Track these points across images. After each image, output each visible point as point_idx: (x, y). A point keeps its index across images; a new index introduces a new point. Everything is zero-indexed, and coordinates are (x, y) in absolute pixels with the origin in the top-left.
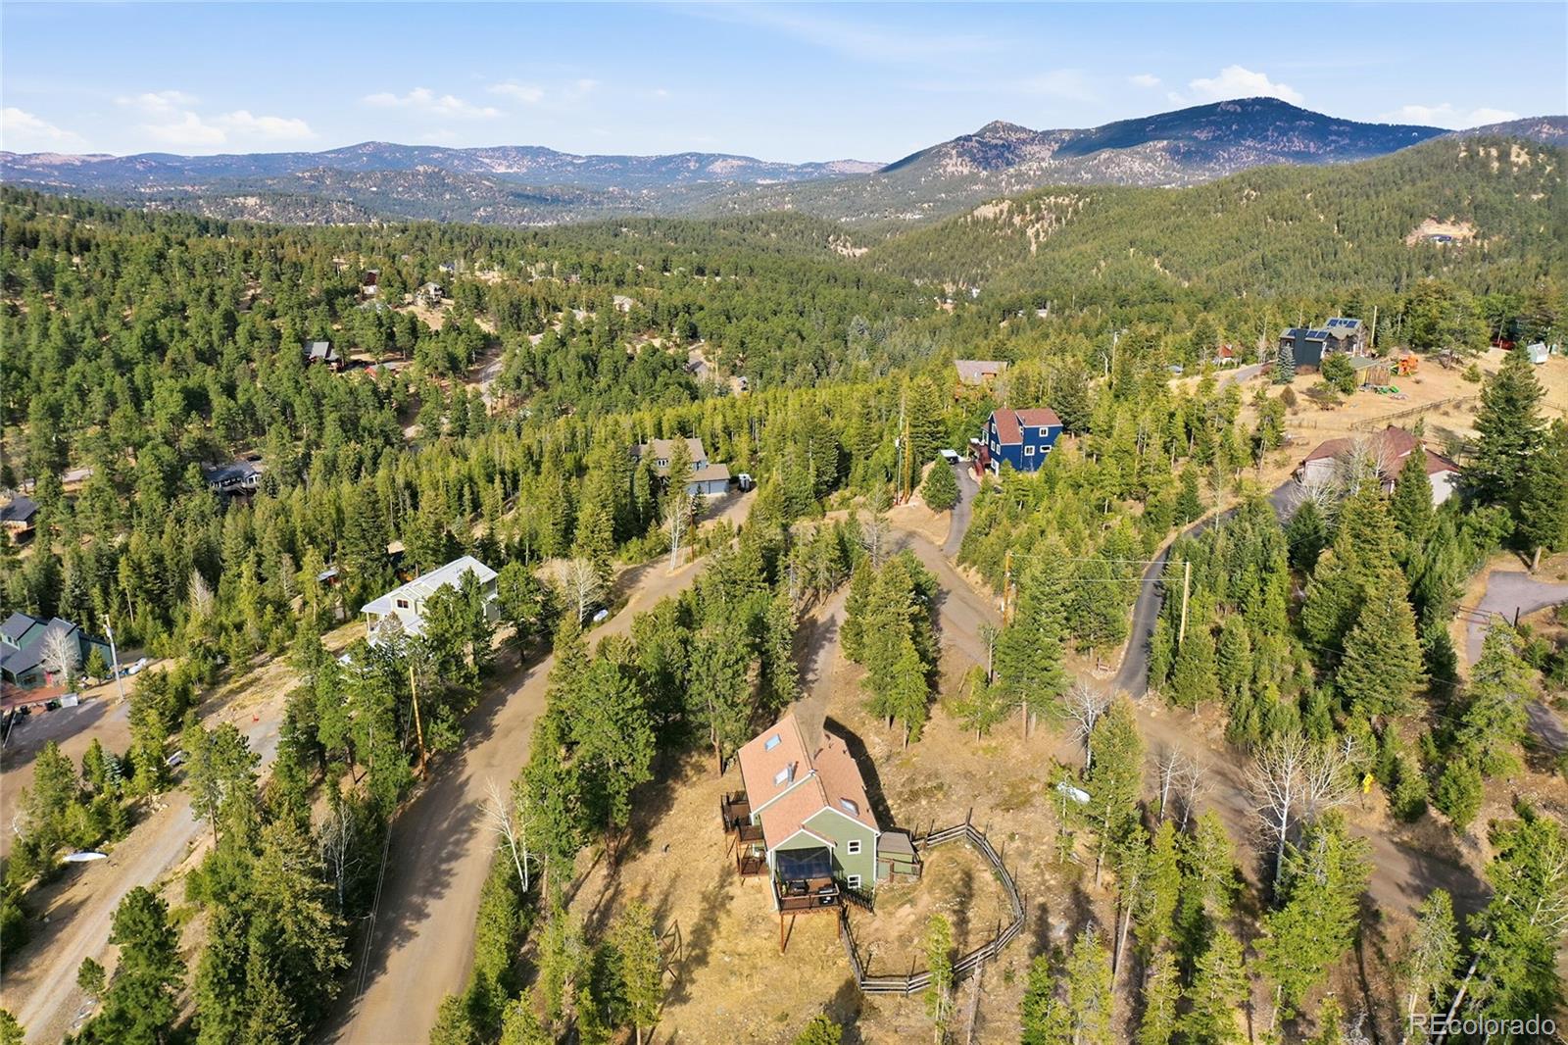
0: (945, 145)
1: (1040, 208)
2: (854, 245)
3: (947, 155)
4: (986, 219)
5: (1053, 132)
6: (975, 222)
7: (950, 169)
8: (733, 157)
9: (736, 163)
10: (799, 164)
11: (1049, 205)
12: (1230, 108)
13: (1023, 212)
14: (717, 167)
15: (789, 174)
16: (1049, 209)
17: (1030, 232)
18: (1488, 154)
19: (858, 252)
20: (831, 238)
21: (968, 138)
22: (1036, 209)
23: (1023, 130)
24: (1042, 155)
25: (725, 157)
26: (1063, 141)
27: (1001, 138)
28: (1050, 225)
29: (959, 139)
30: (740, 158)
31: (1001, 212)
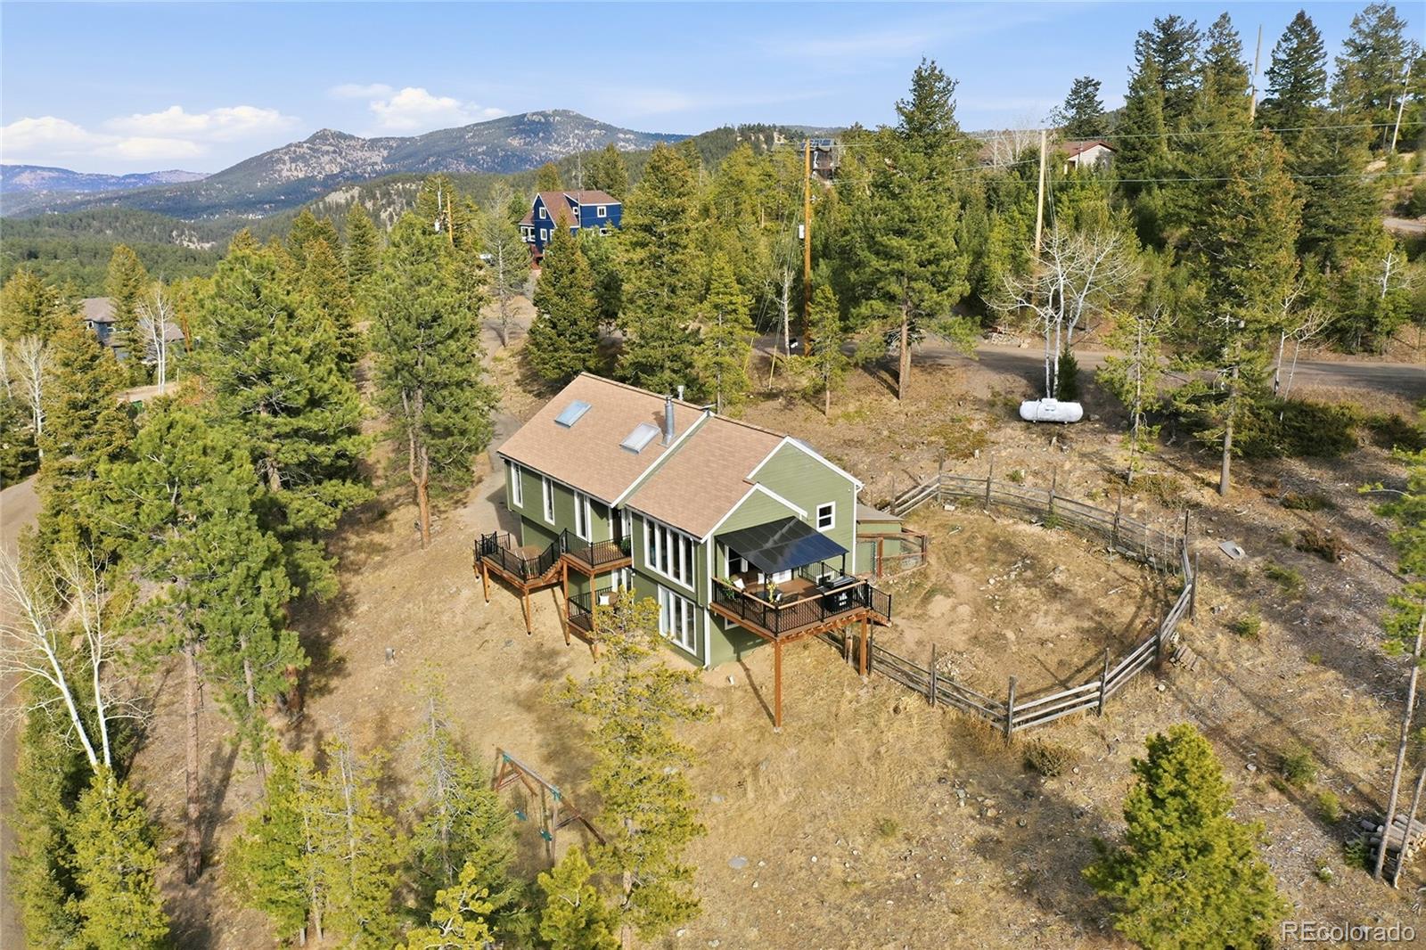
0: (276, 151)
1: (389, 194)
2: (201, 239)
3: (280, 160)
4: (338, 205)
5: (380, 140)
6: (328, 209)
7: (285, 174)
8: (43, 169)
9: (46, 174)
10: (121, 175)
11: (397, 190)
12: (536, 118)
13: (373, 197)
14: (25, 179)
15: (111, 184)
16: (399, 194)
17: (384, 215)
18: (758, 138)
19: (207, 246)
20: (174, 233)
21: (299, 145)
22: (387, 194)
23: (352, 137)
24: (373, 160)
25: (33, 169)
26: (391, 148)
27: (331, 144)
28: (402, 209)
29: (289, 146)
30: (50, 169)
31: (353, 197)
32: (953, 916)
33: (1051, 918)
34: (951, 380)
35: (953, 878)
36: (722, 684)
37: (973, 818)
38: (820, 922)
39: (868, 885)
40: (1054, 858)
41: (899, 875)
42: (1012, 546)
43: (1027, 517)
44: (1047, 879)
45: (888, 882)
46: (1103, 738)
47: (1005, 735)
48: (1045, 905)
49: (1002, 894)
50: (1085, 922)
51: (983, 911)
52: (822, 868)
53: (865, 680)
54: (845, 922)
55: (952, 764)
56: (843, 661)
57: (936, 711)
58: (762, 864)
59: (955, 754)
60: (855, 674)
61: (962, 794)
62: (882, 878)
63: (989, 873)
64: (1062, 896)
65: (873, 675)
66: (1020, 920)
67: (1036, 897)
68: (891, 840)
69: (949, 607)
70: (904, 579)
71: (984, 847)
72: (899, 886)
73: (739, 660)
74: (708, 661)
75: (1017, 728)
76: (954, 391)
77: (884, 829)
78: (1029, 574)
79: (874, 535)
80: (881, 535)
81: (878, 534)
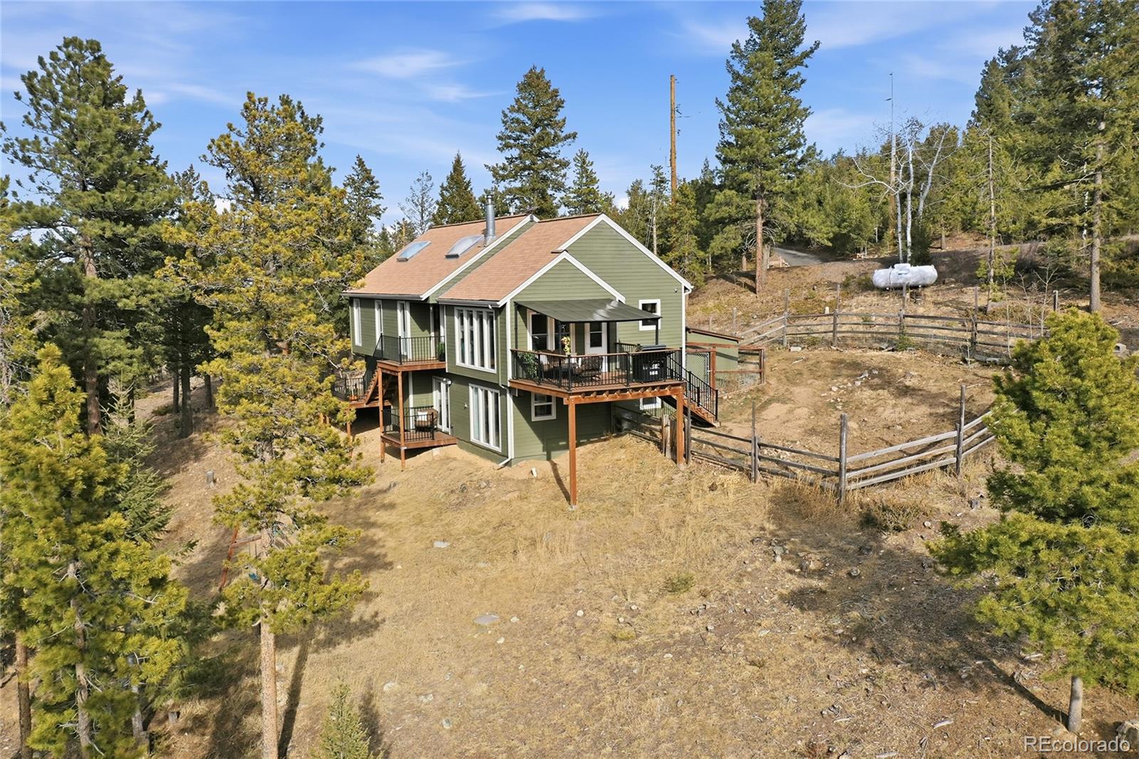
32: (751, 668)
33: (888, 669)
34: (807, 273)
35: (757, 629)
36: (524, 476)
37: (791, 572)
38: (572, 676)
39: (644, 638)
40: (896, 606)
41: (685, 628)
42: (858, 364)
43: (876, 345)
44: (886, 626)
45: (671, 636)
46: (963, 494)
47: (838, 493)
48: (882, 654)
49: (822, 643)
50: (940, 671)
51: (792, 662)
52: (587, 624)
53: (682, 466)
54: (602, 676)
55: (770, 526)
56: (660, 455)
57: (759, 485)
58: (515, 619)
59: (774, 516)
60: (671, 463)
61: (778, 550)
62: (664, 633)
63: (805, 622)
64: (907, 643)
65: (691, 463)
66: (845, 671)
67: (868, 644)
68: (685, 596)
69: (785, 411)
70: (739, 396)
71: (800, 599)
72: (685, 639)
73: (549, 459)
74: (511, 455)
75: (853, 486)
76: (809, 281)
77: (675, 586)
78: (876, 381)
79: (705, 345)
80: (714, 346)
81: (711, 345)
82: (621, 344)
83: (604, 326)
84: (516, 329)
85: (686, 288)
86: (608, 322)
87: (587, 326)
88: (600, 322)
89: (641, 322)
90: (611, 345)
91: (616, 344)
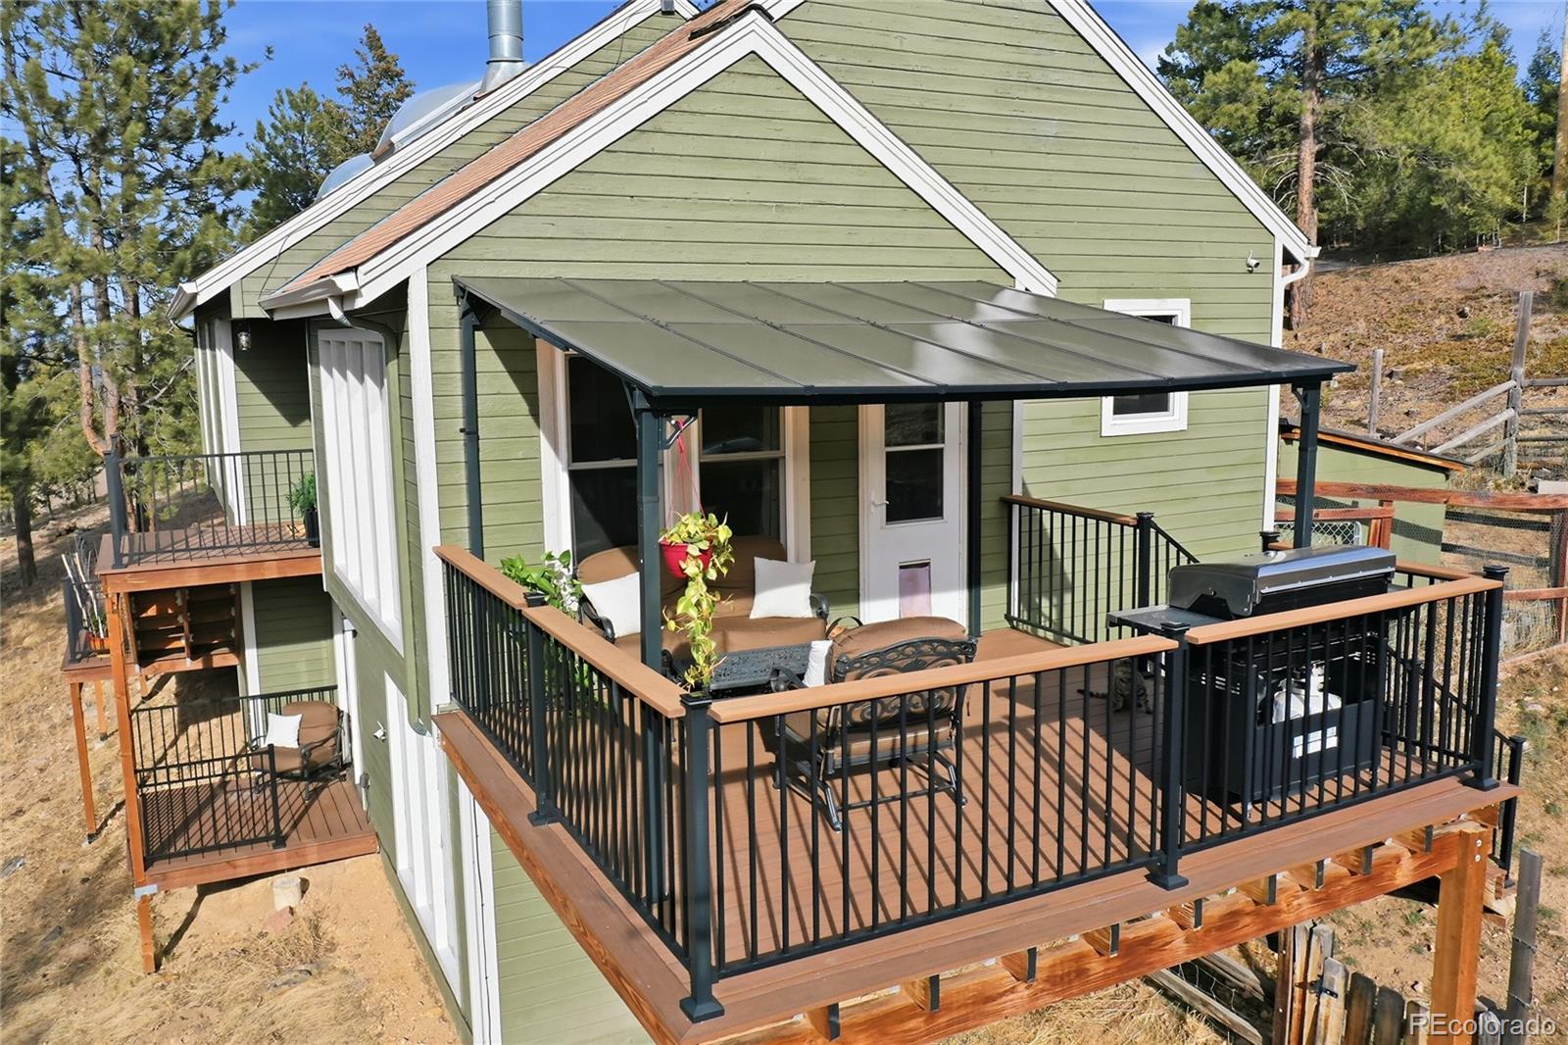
79: (1352, 490)
80: (1385, 494)
81: (1375, 491)
82: (1031, 505)
83: (955, 414)
84: (471, 433)
85: (1289, 259)
86: (975, 397)
87: (873, 418)
88: (935, 397)
89: (1108, 402)
90: (989, 510)
91: (1007, 503)
